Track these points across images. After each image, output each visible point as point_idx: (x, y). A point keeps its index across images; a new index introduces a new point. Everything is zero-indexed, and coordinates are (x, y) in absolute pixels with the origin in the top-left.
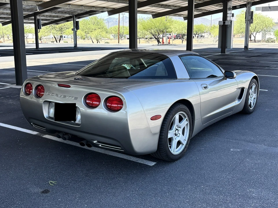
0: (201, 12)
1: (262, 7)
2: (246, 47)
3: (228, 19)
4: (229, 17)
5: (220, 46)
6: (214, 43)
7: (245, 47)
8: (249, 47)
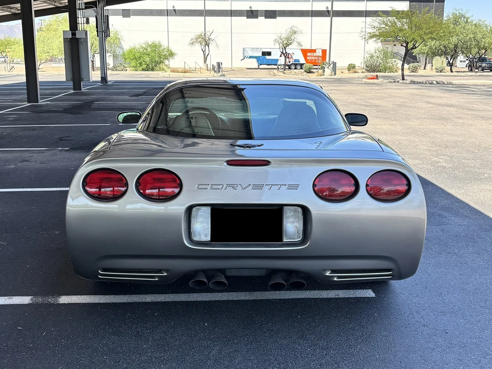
0: (9, 12)
1: (123, 10)
2: (104, 79)
3: (80, 27)
4: (80, 25)
5: (70, 77)
6: (7, 73)
7: (101, 79)
8: (109, 79)
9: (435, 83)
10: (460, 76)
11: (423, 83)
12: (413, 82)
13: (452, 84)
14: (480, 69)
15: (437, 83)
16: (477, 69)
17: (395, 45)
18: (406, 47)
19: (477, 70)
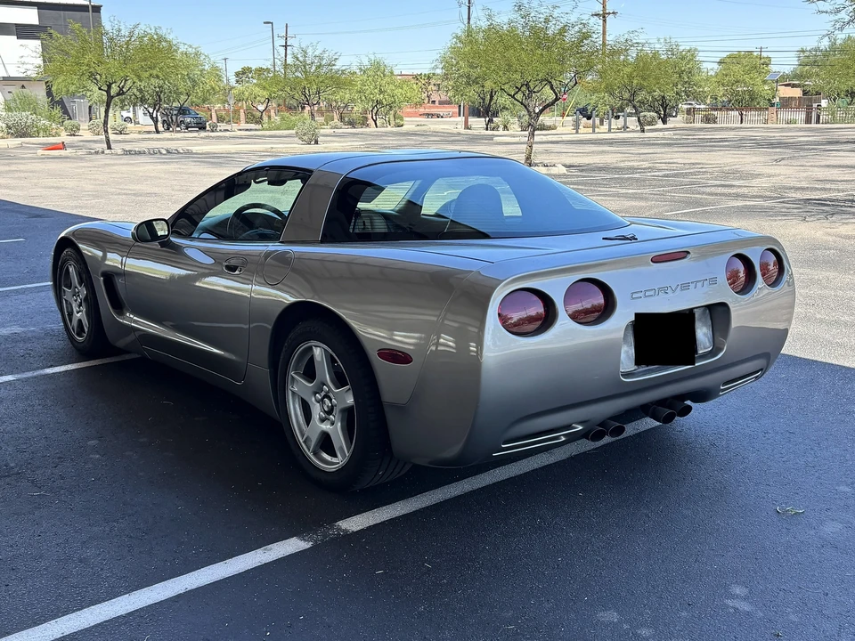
9: (164, 152)
10: (178, 139)
11: (144, 153)
12: (128, 153)
13: (192, 153)
14: (183, 126)
15: (168, 152)
16: (178, 126)
17: (23, 86)
18: (108, 92)
19: (178, 129)
